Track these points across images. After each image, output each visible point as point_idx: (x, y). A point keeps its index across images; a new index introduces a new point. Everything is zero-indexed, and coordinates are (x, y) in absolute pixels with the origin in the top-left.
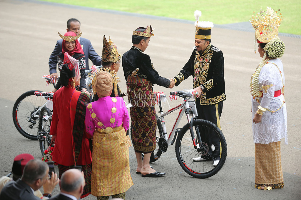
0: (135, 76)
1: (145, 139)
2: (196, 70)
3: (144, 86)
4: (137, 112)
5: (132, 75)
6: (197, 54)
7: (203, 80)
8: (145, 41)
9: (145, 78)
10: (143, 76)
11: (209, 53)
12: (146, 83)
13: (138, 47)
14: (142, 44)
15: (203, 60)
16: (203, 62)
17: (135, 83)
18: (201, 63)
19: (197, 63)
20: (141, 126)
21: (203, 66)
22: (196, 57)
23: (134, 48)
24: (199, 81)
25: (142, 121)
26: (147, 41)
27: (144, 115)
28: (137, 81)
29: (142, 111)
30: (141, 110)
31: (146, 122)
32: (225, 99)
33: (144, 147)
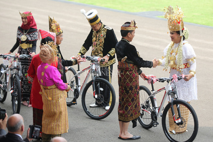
0: (124, 62)
1: (127, 111)
2: (94, 43)
3: (131, 70)
4: (124, 89)
5: (122, 61)
6: (93, 32)
7: (100, 49)
8: (131, 34)
9: (132, 64)
10: (130, 62)
11: (103, 30)
12: (133, 67)
13: (126, 39)
14: (129, 36)
15: (99, 35)
16: (99, 37)
17: (124, 68)
18: (97, 38)
19: (94, 38)
20: (126, 101)
21: (99, 40)
22: (94, 34)
23: (123, 40)
24: (97, 51)
25: (127, 97)
26: (133, 33)
27: (129, 93)
28: (126, 66)
29: (128, 90)
30: (127, 88)
31: (130, 98)
32: (115, 62)
33: (125, 118)
